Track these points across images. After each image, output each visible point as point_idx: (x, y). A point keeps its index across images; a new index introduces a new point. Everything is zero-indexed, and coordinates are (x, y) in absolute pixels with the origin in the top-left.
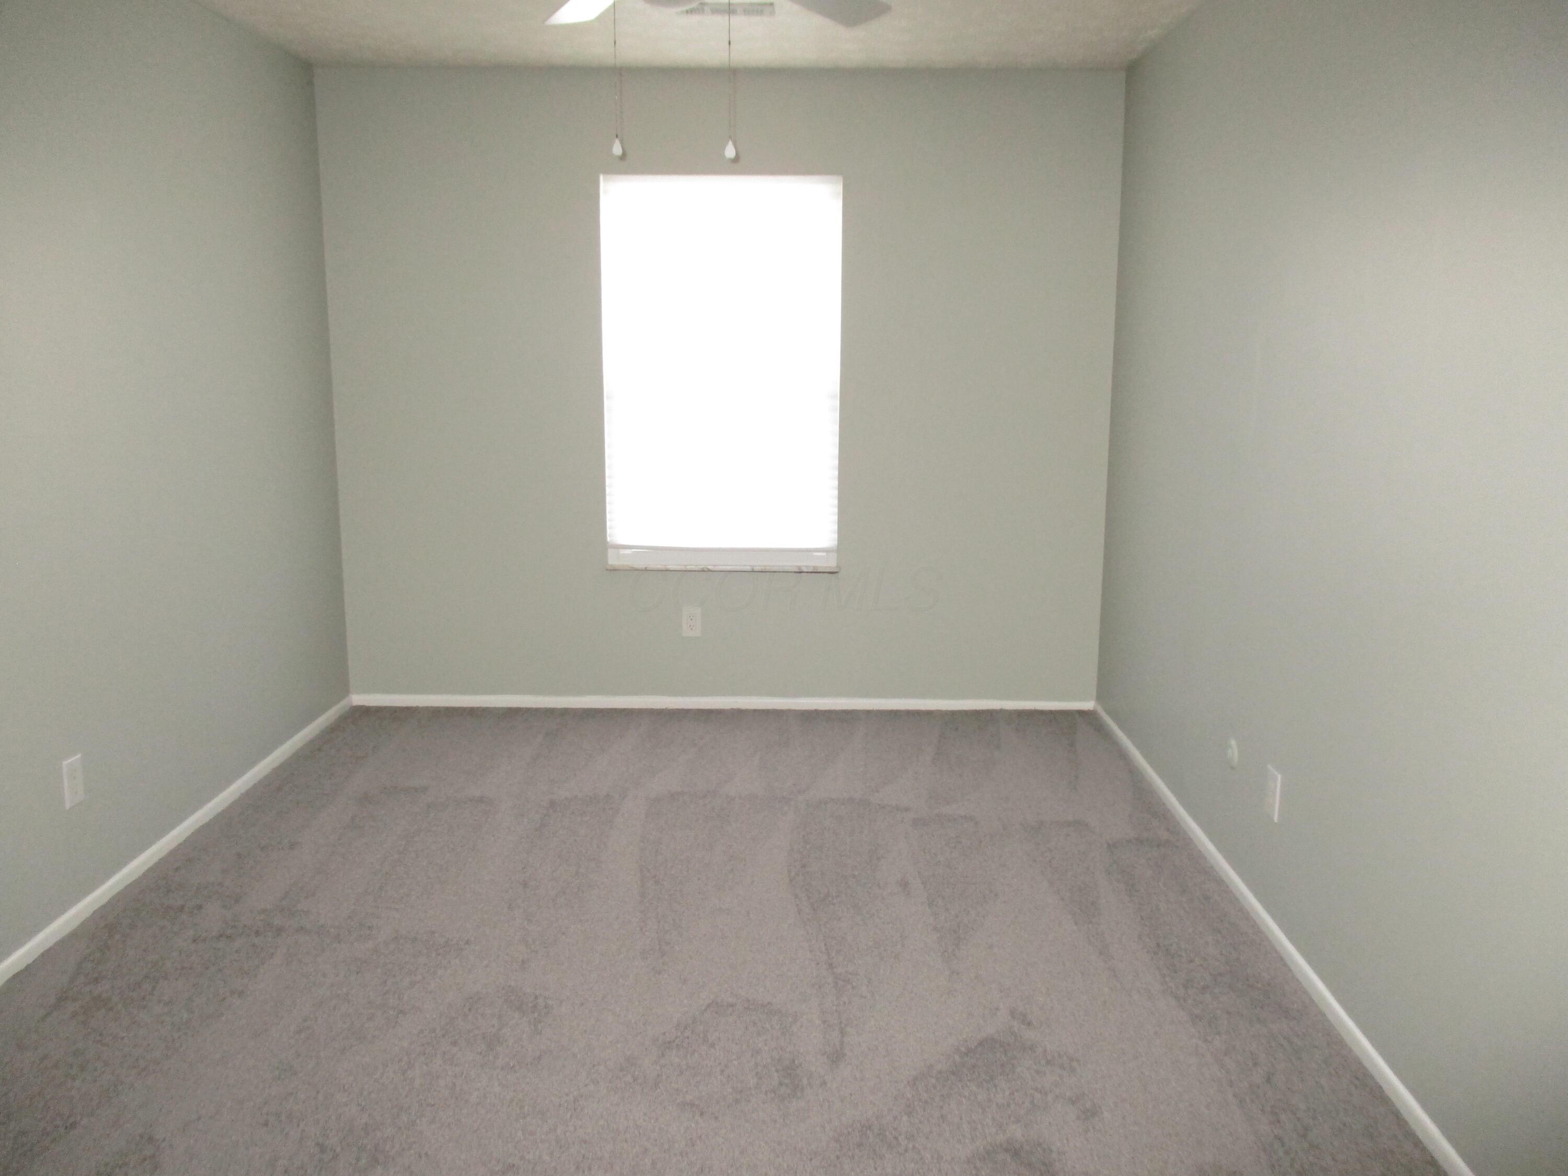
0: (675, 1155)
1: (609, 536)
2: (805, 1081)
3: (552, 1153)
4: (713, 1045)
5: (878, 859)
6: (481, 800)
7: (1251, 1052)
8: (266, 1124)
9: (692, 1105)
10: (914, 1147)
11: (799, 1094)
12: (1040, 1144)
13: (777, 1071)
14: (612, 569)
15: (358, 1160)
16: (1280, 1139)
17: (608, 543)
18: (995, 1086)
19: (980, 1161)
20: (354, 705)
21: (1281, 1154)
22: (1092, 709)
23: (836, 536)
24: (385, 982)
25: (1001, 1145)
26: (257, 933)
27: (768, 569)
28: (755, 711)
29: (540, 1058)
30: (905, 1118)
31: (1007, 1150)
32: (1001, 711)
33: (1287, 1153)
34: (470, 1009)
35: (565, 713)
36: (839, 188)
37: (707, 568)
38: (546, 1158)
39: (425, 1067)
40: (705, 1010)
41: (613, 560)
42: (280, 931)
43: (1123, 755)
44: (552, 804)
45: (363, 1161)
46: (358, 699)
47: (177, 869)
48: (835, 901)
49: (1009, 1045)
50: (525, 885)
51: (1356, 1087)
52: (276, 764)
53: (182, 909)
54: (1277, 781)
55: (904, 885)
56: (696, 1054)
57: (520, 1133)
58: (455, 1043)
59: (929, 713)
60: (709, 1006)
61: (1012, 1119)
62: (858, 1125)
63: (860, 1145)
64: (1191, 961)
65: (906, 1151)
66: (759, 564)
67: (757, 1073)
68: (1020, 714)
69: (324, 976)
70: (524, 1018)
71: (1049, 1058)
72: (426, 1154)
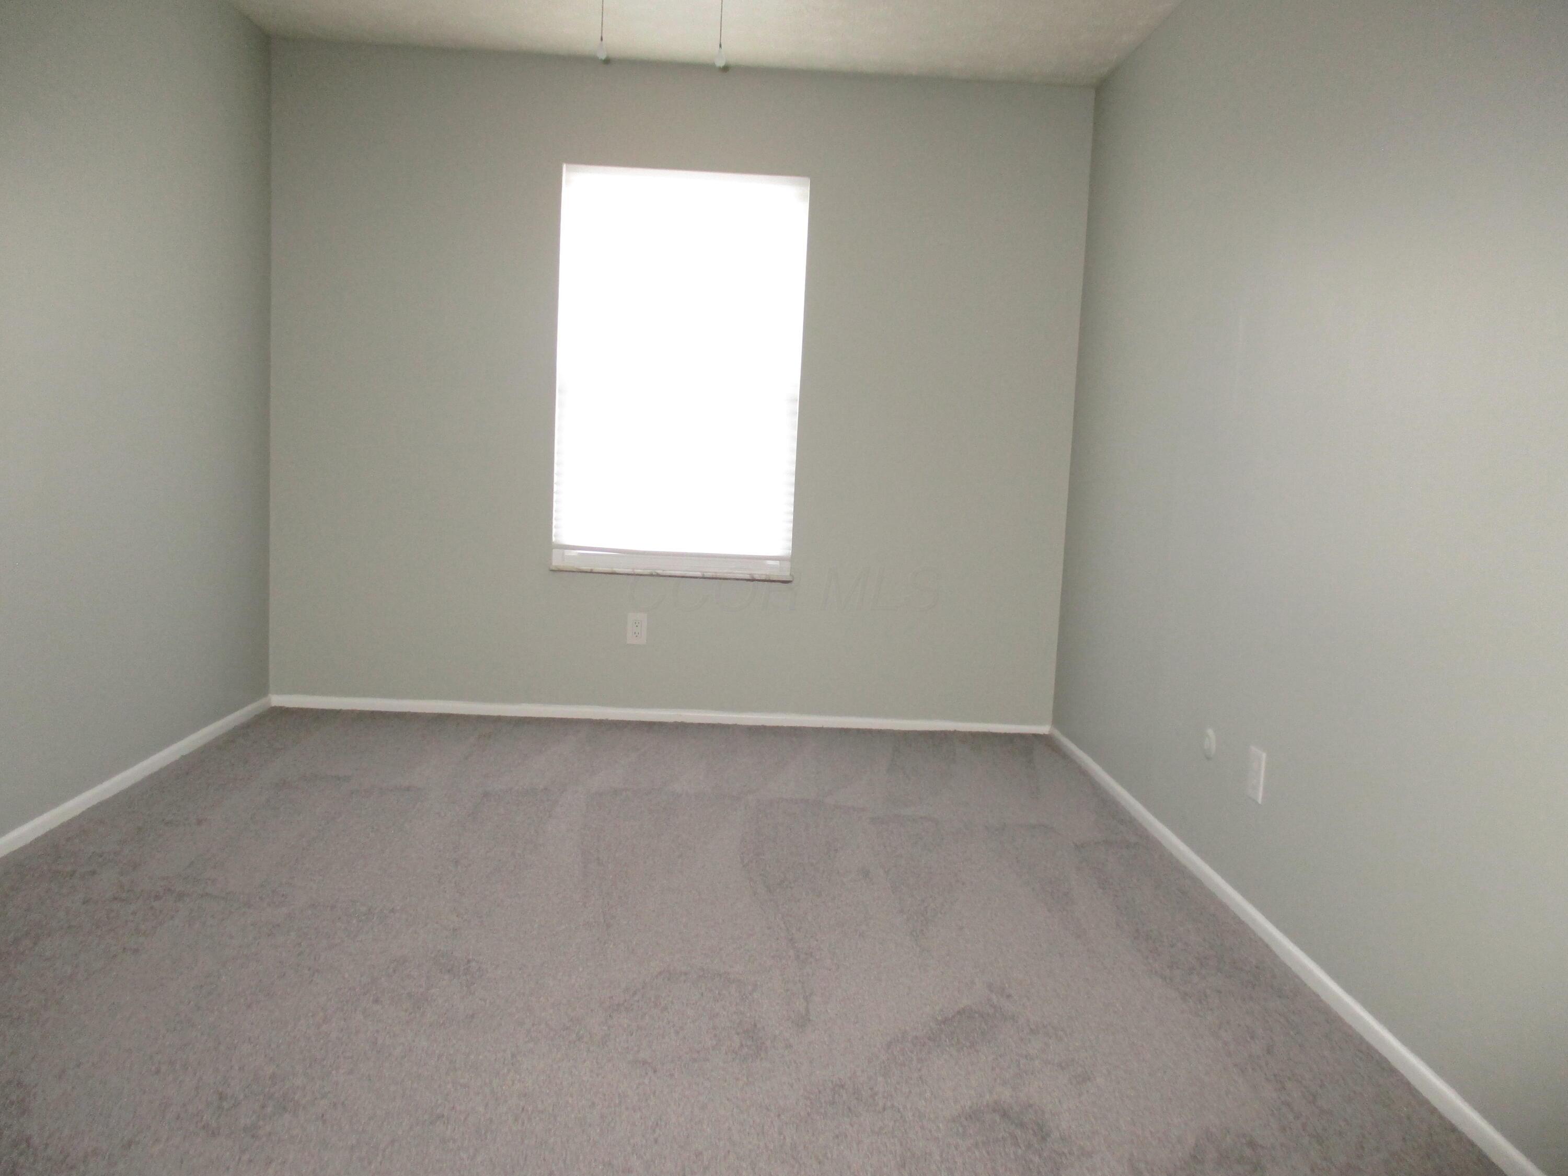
0: (627, 1109)
1: (555, 536)
2: (768, 1043)
3: (487, 1105)
4: (665, 1009)
5: (836, 850)
6: (408, 789)
7: (1247, 1027)
8: (158, 1072)
9: (645, 1063)
10: (893, 1106)
11: (763, 1055)
12: (1031, 1106)
13: (738, 1034)
14: (556, 569)
15: (263, 1107)
16: (1288, 1105)
17: (553, 543)
18: (977, 1051)
19: (966, 1119)
20: (273, 706)
21: (1291, 1117)
22: (1047, 733)
23: (790, 544)
24: (300, 944)
25: (988, 1105)
26: (157, 898)
27: (719, 575)
28: (700, 724)
29: (473, 1016)
30: (880, 1079)
31: (994, 1111)
32: (955, 733)
33: (1297, 1117)
34: (394, 971)
35: (498, 720)
36: (807, 191)
37: (656, 573)
38: (481, 1109)
39: (342, 1022)
40: (657, 977)
41: (557, 561)
42: (181, 896)
43: (1083, 773)
44: (486, 795)
45: (269, 1110)
46: (277, 700)
47: (68, 839)
48: (793, 885)
49: (988, 1015)
50: (457, 863)
51: (1361, 1059)
52: (185, 752)
53: (72, 874)
54: (1261, 758)
55: (866, 873)
56: (647, 1017)
57: (449, 1086)
58: (376, 1001)
59: (881, 733)
60: (660, 973)
61: (998, 1081)
62: (830, 1085)
63: (833, 1103)
64: (1172, 946)
65: (884, 1109)
66: (711, 571)
67: (715, 1036)
68: (975, 735)
69: (231, 937)
70: (455, 980)
71: (1033, 1027)
72: (343, 1104)
